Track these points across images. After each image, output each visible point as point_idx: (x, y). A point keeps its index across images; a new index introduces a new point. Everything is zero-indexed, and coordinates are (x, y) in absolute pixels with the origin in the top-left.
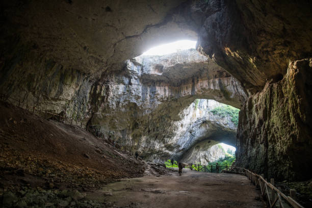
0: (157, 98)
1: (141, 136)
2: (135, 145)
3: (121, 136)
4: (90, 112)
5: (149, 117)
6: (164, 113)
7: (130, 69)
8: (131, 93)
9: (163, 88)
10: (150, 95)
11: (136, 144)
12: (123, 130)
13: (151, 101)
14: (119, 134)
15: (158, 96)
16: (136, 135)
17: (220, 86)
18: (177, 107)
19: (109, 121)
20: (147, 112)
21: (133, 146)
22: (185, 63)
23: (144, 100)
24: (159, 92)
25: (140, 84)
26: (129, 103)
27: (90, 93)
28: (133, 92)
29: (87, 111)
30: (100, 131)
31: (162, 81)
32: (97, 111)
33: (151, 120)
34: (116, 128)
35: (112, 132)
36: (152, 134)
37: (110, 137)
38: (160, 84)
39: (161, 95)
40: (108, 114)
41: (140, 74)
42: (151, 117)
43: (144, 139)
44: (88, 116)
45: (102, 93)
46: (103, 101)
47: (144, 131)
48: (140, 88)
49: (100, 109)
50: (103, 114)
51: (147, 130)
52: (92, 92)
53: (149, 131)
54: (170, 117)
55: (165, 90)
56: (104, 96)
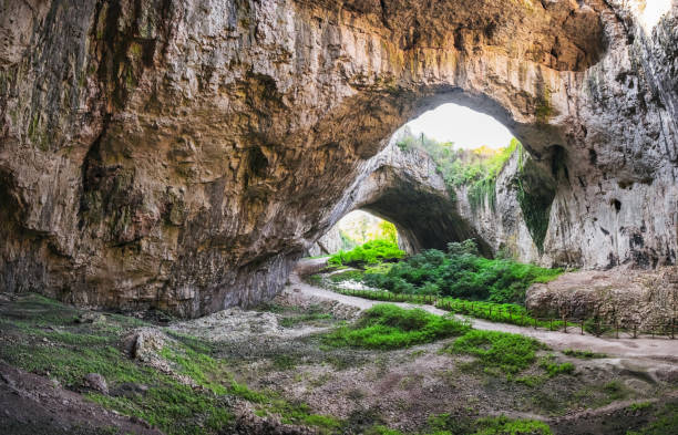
1: (266, 202)
2: (246, 231)
3: (207, 206)
4: (97, 113)
11: (249, 230)
12: (213, 184)
14: (201, 198)
16: (252, 200)
17: (538, 86)
19: (165, 147)
20: (304, 119)
21: (238, 236)
27: (93, 32)
29: (84, 107)
30: (136, 186)
32: (123, 107)
34: (191, 174)
35: (174, 190)
37: (169, 206)
40: (165, 120)
44: (88, 130)
45: (143, 27)
46: (147, 60)
49: (135, 99)
50: (148, 117)
52: (101, 26)
53: (293, 187)
54: (356, 147)
56: (153, 41)
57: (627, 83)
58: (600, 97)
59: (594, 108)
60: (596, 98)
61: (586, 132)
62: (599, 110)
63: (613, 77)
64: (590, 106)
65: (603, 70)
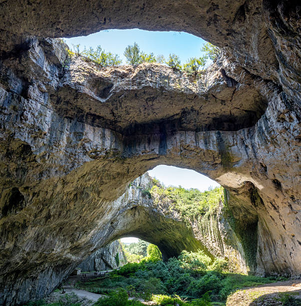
0: (84, 148)
1: (24, 226)
2: (7, 247)
5: (56, 186)
6: (91, 182)
7: (34, 61)
8: (22, 117)
9: (99, 131)
10: (68, 138)
11: (9, 245)
13: (69, 150)
15: (87, 145)
16: (13, 225)
17: (218, 145)
18: (118, 174)
22: (162, 88)
23: (53, 144)
24: (90, 136)
25: (50, 105)
26: (12, 137)
28: (29, 116)
31: (99, 117)
33: (59, 194)
36: (53, 223)
38: (93, 121)
39: (95, 143)
41: (54, 83)
42: (60, 186)
43: (31, 233)
47: (36, 216)
48: (49, 114)
51: (44, 213)
53: (48, 217)
54: (99, 193)
55: (103, 137)
57: (287, 119)
58: (269, 138)
59: (267, 148)
60: (266, 141)
61: (266, 168)
62: (272, 148)
63: (274, 121)
64: (263, 147)
65: (266, 119)
